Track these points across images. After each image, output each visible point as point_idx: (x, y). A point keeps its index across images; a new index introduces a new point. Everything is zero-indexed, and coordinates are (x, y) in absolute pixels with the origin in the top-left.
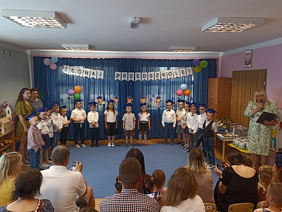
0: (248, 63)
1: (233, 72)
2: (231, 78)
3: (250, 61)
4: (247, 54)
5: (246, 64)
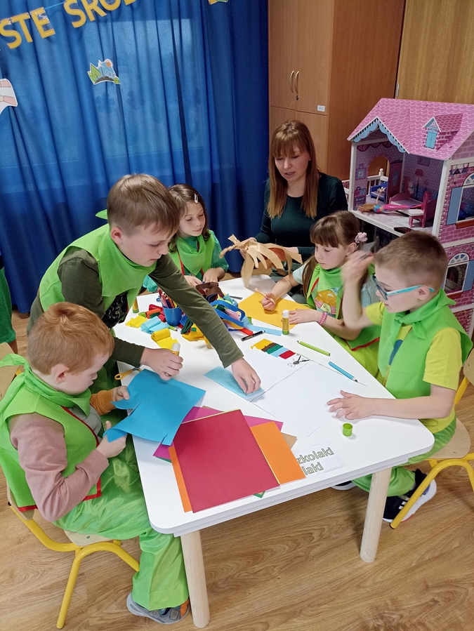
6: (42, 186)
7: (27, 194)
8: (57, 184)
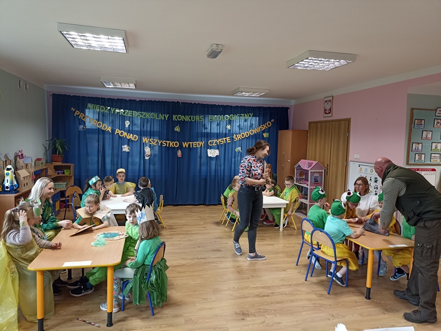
0: (328, 112)
1: (310, 123)
2: (307, 131)
3: (330, 110)
4: (326, 101)
5: (326, 113)
6: (219, 174)
7: (215, 175)
8: (222, 174)
